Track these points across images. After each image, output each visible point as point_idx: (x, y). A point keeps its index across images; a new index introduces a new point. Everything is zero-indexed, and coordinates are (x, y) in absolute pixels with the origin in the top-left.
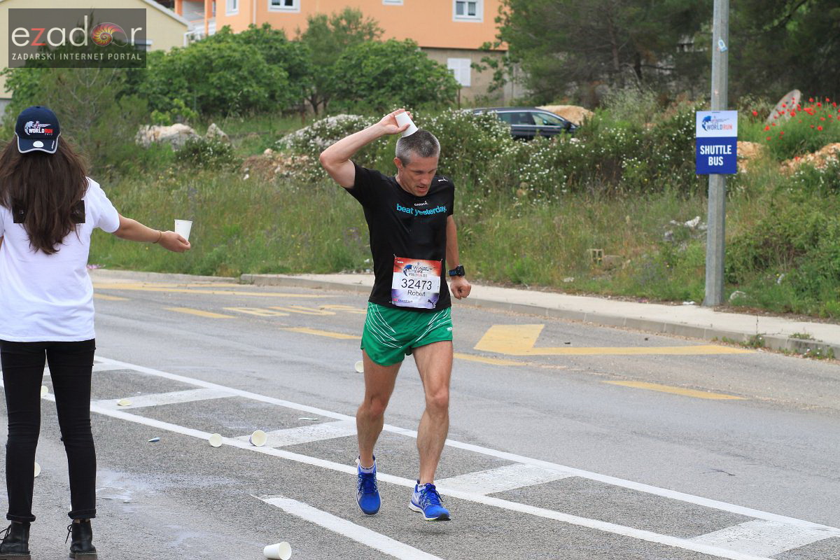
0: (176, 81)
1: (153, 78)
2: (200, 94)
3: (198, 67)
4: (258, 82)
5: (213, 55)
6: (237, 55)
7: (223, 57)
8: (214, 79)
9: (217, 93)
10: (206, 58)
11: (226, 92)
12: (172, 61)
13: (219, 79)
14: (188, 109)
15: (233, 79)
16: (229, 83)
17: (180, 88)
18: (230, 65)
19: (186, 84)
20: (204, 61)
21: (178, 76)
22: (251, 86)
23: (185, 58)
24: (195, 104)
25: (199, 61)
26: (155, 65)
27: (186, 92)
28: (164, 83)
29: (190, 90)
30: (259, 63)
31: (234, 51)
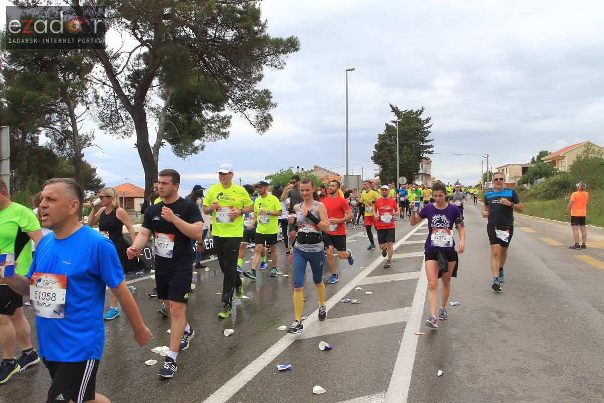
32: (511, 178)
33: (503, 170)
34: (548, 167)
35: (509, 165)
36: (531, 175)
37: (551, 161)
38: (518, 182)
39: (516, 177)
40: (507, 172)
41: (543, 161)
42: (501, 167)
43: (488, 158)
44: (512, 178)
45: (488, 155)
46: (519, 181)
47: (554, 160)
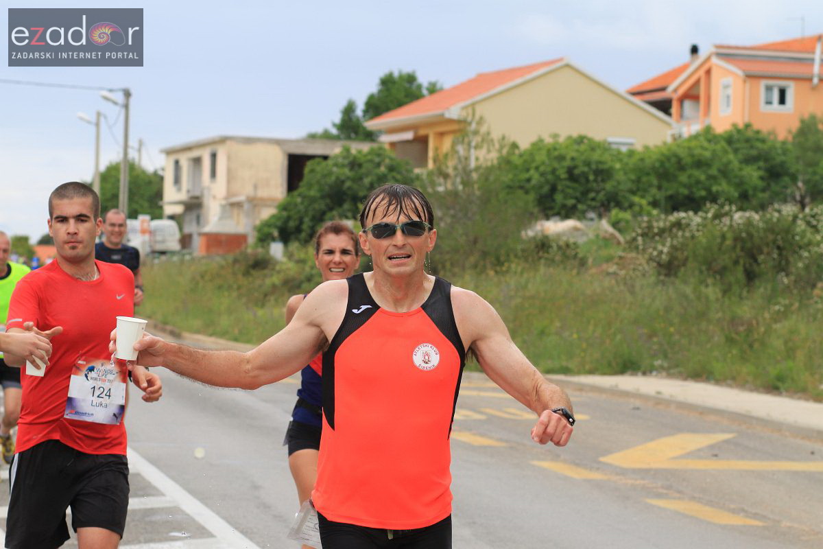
0: (644, 179)
1: (620, 176)
2: (670, 192)
3: (667, 165)
4: (729, 182)
5: (683, 153)
6: (707, 154)
7: (692, 156)
8: (683, 178)
9: (686, 192)
10: (676, 155)
11: (694, 190)
12: (642, 160)
13: (690, 177)
14: (650, 208)
15: (703, 177)
16: (698, 182)
17: (651, 185)
18: (699, 164)
19: (655, 182)
20: (673, 160)
21: (648, 174)
22: (720, 184)
23: (654, 157)
24: (663, 202)
25: (668, 159)
26: (627, 164)
27: (654, 191)
28: (633, 181)
29: (660, 188)
30: (729, 162)
31: (706, 149)
32: (233, 206)
33: (197, 161)
34: (391, 169)
35: (223, 140)
36: (313, 200)
37: (409, 136)
38: (259, 230)
39: (255, 203)
40: (213, 173)
41: (380, 132)
42: (188, 148)
43: (126, 106)
44: (238, 205)
45: (127, 94)
46: (267, 224)
47: (422, 132)
